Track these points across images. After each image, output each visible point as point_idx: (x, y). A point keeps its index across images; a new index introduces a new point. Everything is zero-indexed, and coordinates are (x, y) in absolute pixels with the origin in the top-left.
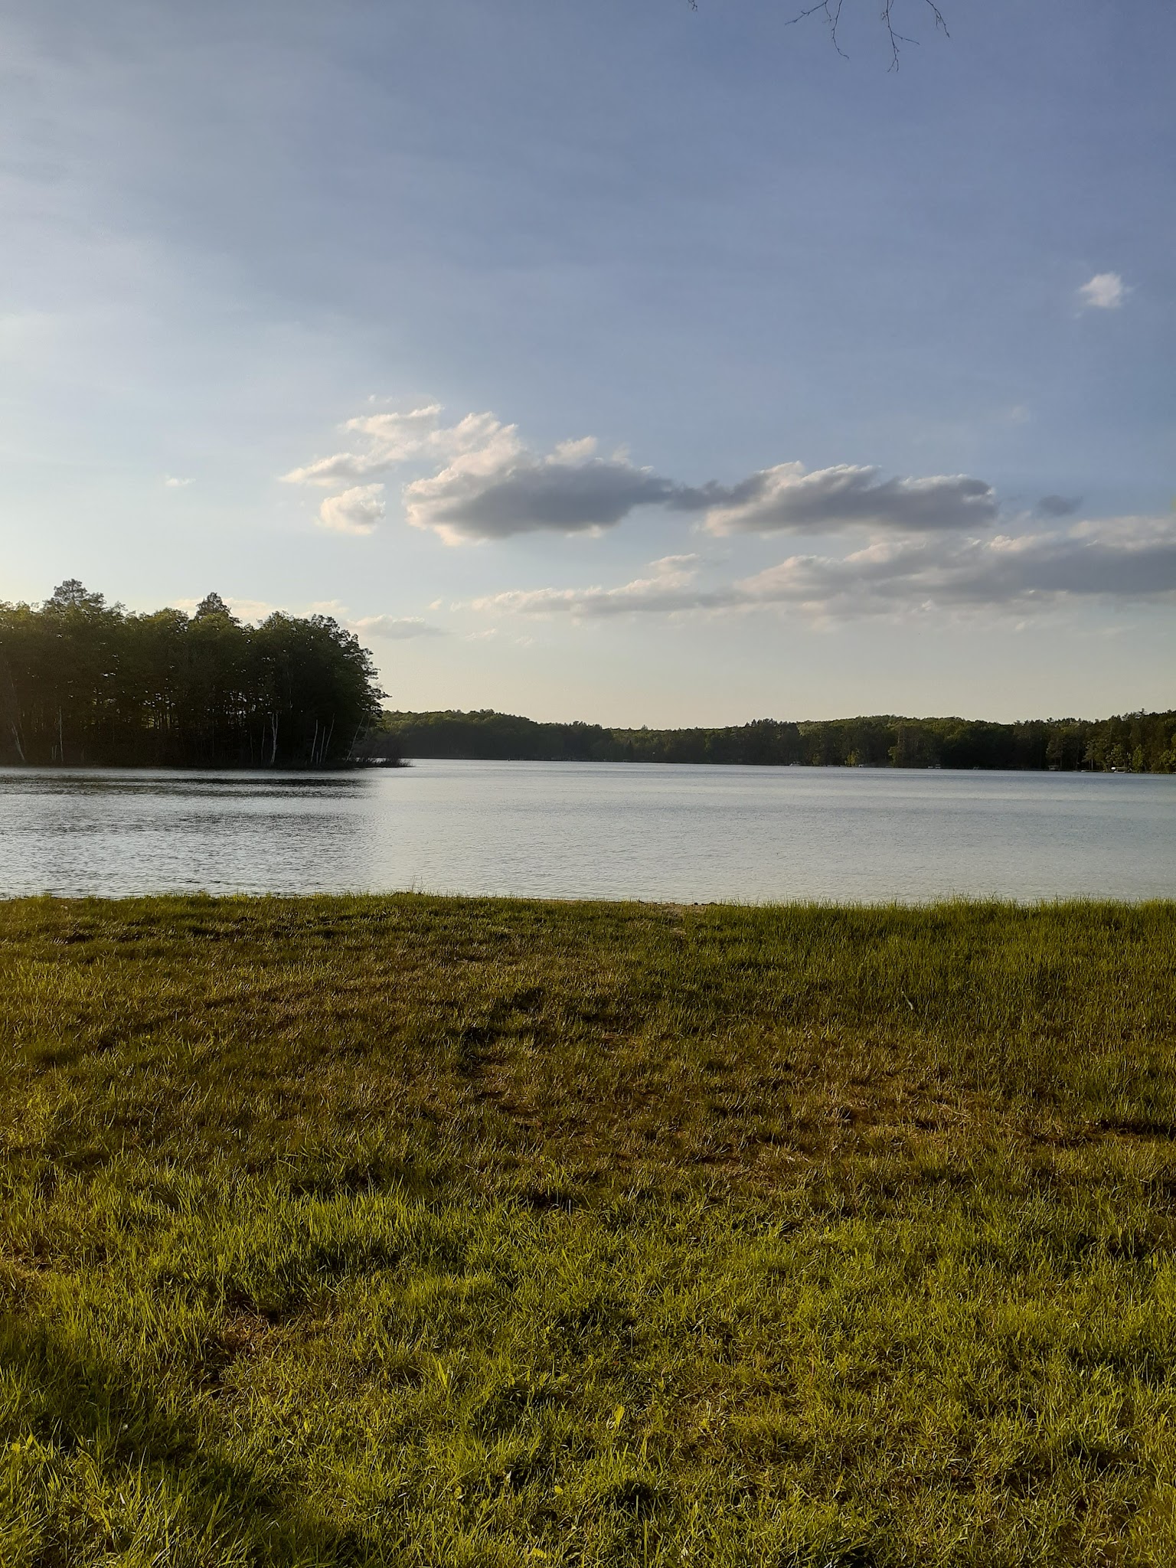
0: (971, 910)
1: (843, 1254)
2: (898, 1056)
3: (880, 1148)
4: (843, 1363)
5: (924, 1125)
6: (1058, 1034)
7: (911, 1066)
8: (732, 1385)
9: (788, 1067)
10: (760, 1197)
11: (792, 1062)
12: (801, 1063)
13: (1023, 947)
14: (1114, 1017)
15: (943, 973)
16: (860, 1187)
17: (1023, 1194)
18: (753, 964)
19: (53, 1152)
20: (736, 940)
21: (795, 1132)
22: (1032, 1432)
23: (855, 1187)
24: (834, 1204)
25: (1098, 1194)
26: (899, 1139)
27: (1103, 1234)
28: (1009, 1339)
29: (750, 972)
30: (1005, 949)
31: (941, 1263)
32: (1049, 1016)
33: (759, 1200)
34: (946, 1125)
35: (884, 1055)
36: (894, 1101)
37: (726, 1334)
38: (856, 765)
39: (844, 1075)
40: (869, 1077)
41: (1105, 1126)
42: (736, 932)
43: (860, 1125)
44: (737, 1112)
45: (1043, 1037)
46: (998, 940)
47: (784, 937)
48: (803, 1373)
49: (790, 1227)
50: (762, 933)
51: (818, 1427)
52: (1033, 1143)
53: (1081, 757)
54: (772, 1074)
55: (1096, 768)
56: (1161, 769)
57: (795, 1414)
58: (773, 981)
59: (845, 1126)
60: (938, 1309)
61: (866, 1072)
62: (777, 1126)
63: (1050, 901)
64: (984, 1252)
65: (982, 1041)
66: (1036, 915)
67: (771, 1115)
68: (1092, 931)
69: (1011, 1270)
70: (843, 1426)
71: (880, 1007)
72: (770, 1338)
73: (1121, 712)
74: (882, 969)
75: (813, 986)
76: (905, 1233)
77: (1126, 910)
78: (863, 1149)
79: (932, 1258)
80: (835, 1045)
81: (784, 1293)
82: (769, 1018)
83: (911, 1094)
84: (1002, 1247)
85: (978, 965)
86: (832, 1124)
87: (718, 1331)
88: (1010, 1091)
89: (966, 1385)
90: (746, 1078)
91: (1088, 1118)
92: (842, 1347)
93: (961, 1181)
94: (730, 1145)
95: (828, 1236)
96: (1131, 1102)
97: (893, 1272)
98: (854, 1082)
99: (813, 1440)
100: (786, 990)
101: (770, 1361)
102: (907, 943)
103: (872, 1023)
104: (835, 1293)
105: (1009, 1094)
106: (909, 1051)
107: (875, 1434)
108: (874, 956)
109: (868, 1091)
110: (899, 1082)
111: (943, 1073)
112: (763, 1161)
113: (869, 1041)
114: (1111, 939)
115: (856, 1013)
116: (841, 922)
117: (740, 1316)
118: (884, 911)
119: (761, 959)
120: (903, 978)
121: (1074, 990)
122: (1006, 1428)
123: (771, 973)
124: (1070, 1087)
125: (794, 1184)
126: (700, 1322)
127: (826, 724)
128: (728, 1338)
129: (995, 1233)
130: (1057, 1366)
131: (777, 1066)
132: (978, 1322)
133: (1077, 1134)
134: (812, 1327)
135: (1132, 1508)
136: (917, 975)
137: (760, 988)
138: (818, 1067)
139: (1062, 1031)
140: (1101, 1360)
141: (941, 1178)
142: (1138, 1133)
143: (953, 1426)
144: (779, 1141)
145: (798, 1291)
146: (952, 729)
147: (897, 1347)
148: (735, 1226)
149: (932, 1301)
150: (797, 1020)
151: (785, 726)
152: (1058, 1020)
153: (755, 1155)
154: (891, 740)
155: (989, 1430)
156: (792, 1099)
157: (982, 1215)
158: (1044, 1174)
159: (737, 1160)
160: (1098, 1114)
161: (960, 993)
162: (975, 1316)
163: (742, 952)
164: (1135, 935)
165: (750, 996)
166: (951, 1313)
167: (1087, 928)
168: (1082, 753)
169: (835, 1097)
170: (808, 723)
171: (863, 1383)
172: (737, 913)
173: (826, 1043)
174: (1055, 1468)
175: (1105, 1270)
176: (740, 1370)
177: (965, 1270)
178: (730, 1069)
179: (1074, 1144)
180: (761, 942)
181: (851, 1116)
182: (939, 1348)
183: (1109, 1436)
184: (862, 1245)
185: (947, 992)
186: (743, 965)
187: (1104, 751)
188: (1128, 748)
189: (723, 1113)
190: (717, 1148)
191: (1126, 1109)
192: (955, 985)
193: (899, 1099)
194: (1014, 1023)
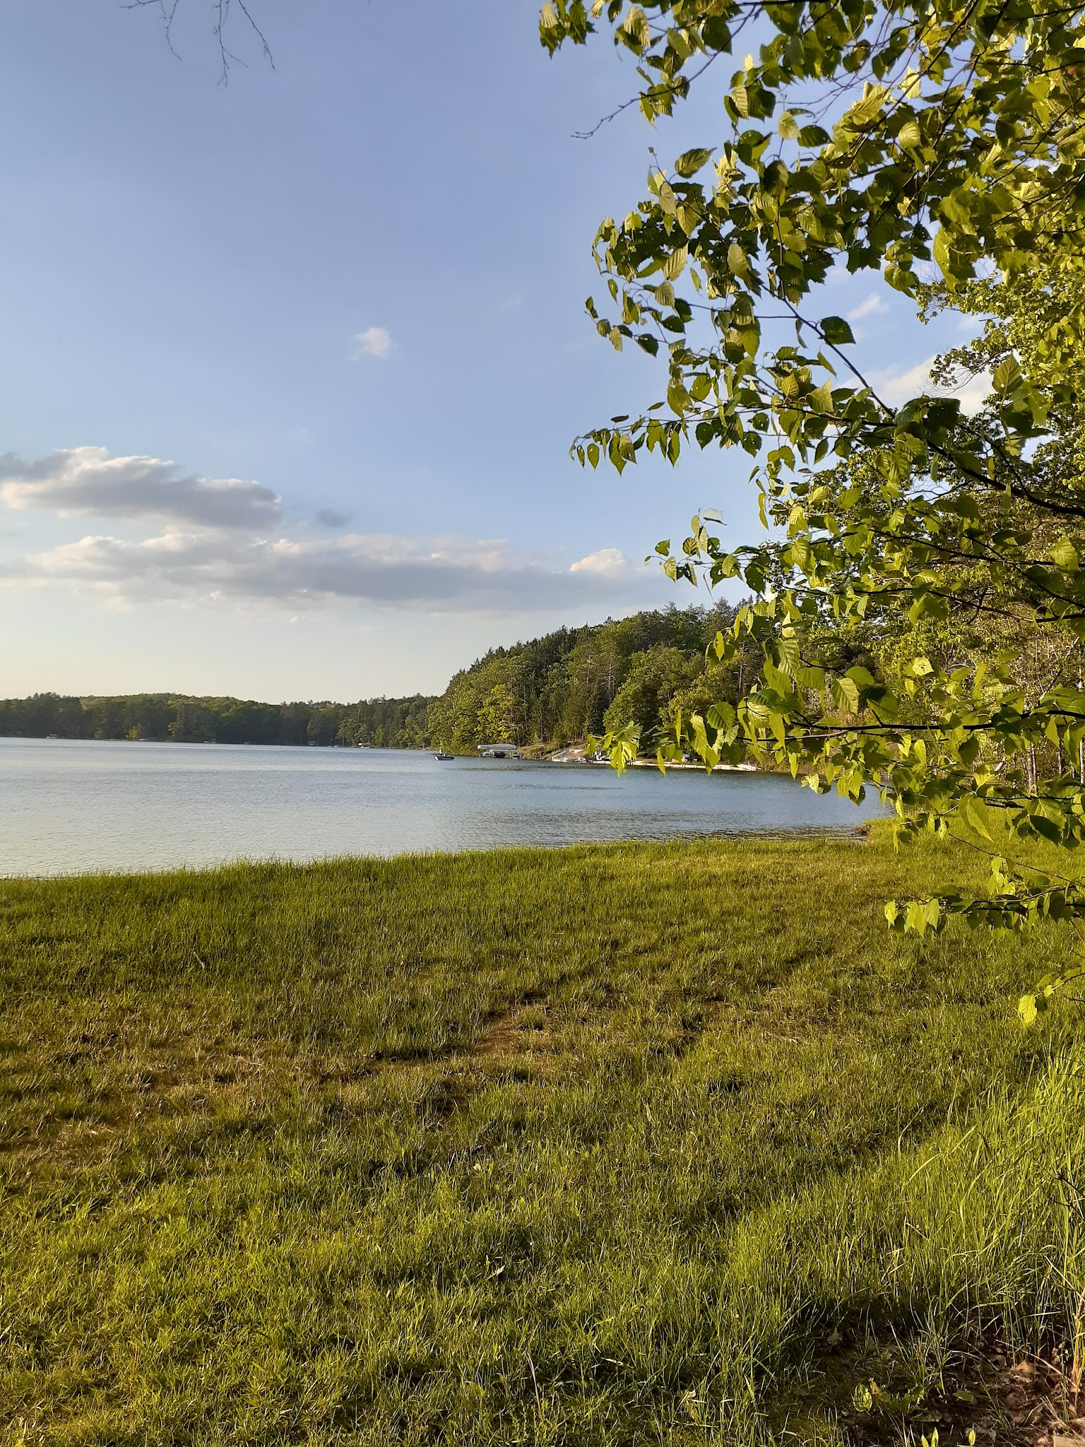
0: (253, 870)
1: (155, 1222)
2: (193, 1016)
3: (184, 1107)
4: (166, 1337)
5: (222, 1079)
6: (335, 977)
7: (206, 1023)
8: (48, 1392)
9: (85, 1039)
10: (64, 1178)
11: (89, 1034)
12: (99, 1033)
13: (298, 901)
14: (379, 958)
15: (231, 931)
16: (167, 1150)
17: (319, 1131)
18: (46, 939)
20: (24, 915)
21: (96, 1104)
22: (352, 1363)
23: (162, 1150)
24: (142, 1172)
25: (381, 1121)
26: (198, 1097)
27: (389, 1159)
28: (322, 1276)
29: (42, 946)
30: (284, 904)
31: (252, 1215)
32: (326, 962)
33: (62, 1182)
34: (244, 1076)
35: (180, 1015)
36: (193, 1060)
37: (36, 1336)
38: (136, 739)
39: (143, 1040)
40: (167, 1039)
41: (379, 1056)
42: (25, 906)
43: (160, 1087)
44: (33, 1092)
45: (321, 983)
46: (278, 896)
47: (76, 909)
48: (125, 1359)
49: (101, 1203)
50: (53, 906)
51: (145, 1414)
52: (322, 1082)
53: (335, 735)
54: (70, 1048)
55: (346, 744)
56: (397, 745)
57: (119, 1406)
58: (68, 953)
59: (147, 1090)
60: (254, 1259)
61: (165, 1034)
62: (77, 1100)
63: (320, 861)
64: (292, 1194)
65: (269, 992)
66: (310, 871)
67: (70, 1091)
68: (355, 884)
69: (316, 1208)
70: (171, 1406)
71: (174, 969)
72: (86, 1329)
73: (368, 697)
74: (174, 933)
75: (108, 955)
76: (216, 1188)
77: (384, 865)
78: (168, 1110)
79: (243, 1208)
80: (132, 1012)
81: (97, 1277)
82: (63, 991)
83: (208, 1050)
84: (305, 1186)
85: (261, 921)
86: (134, 1091)
87: (27, 1335)
88: (298, 1036)
89: (288, 1331)
90: (42, 1057)
91: (365, 1051)
92: (163, 1322)
93: (261, 1129)
94: (26, 1129)
95: (140, 1205)
96: (399, 1033)
97: (206, 1231)
98: (153, 1045)
99: (141, 1431)
100: (79, 962)
101: (89, 1354)
102: (198, 906)
103: (167, 986)
104: (152, 1265)
105: (296, 1039)
106: (203, 1009)
107: (204, 1405)
108: (168, 921)
109: (168, 1053)
110: (196, 1040)
111: (236, 1026)
112: (63, 1140)
113: (165, 1003)
114: (372, 888)
115: (151, 977)
116: (133, 890)
117: (50, 1312)
118: (173, 877)
119: (53, 932)
120: (195, 938)
121: (345, 937)
122: (330, 1365)
123: (64, 946)
124: (348, 1026)
125: (99, 1158)
126: (6, 1330)
127: (109, 699)
128: (39, 1341)
129: (296, 1175)
130: (365, 1292)
131: (74, 1040)
132: (292, 1265)
133: (357, 1068)
134: (131, 1308)
135: (445, 1413)
136: (208, 935)
137: (52, 963)
138: (116, 1036)
139: (337, 974)
140: (401, 1278)
141: (243, 1128)
142: (405, 1060)
143: (279, 1376)
144: (81, 1117)
145: (112, 1270)
146: (228, 708)
147: (218, 1307)
148: (39, 1215)
149: (248, 1253)
150: (92, 991)
151: (69, 700)
152: (334, 966)
153: (55, 1134)
154: (172, 716)
155: (314, 1371)
156: (91, 1070)
157: (285, 1158)
158: (334, 1108)
159: (35, 1144)
160: (372, 1048)
161: (248, 948)
162: (290, 1259)
163: (31, 927)
164: (389, 884)
165: (42, 972)
166: (267, 1262)
167: (351, 881)
168: (336, 730)
169: (135, 1062)
170: (91, 698)
171: (187, 1354)
172: (26, 887)
173: (123, 1010)
174: (375, 1395)
175: (394, 1190)
176: (55, 1373)
177: (275, 1215)
178: (24, 1049)
179: (356, 1077)
180: (52, 916)
181: (152, 1080)
182: (259, 1299)
183: (417, 1349)
184: (175, 1209)
185: (235, 950)
186: (34, 940)
187: (353, 729)
188: (372, 728)
189: (18, 1095)
190: (13, 1133)
191: (395, 1040)
192: (242, 942)
193: (197, 1055)
194: (297, 971)
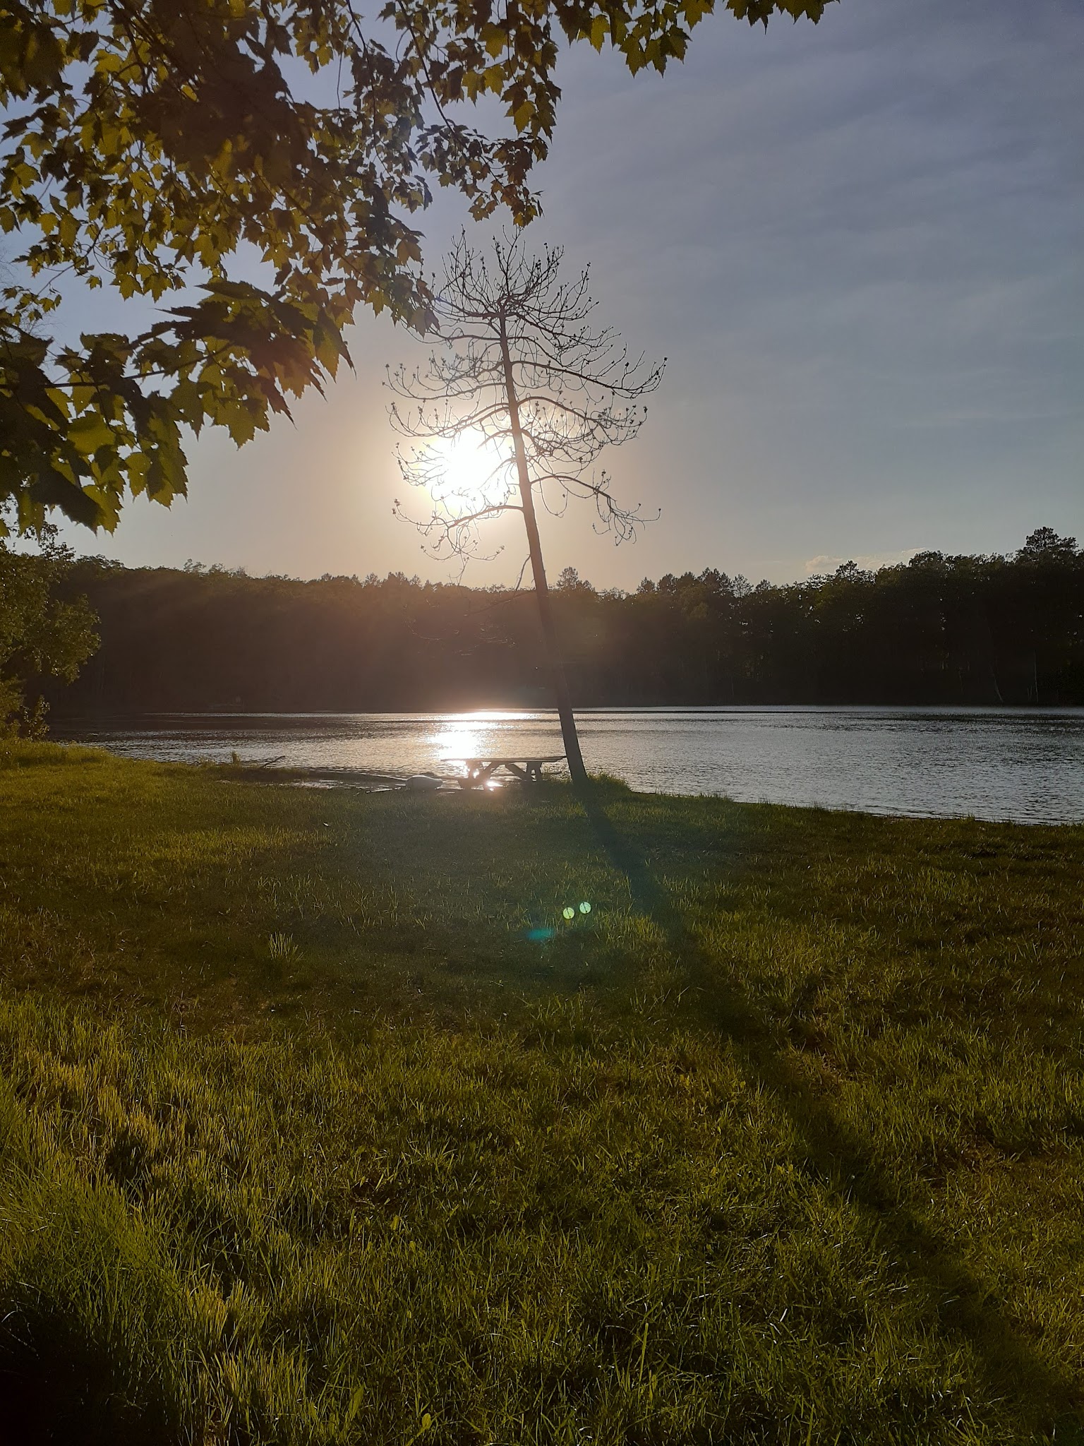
19: (889, 1007)
